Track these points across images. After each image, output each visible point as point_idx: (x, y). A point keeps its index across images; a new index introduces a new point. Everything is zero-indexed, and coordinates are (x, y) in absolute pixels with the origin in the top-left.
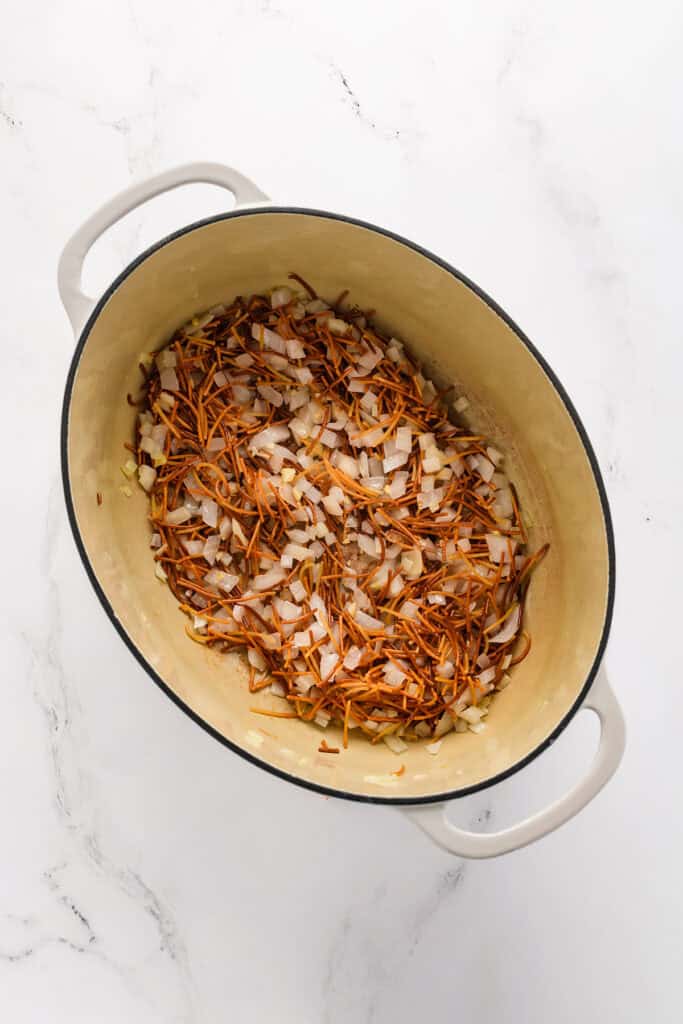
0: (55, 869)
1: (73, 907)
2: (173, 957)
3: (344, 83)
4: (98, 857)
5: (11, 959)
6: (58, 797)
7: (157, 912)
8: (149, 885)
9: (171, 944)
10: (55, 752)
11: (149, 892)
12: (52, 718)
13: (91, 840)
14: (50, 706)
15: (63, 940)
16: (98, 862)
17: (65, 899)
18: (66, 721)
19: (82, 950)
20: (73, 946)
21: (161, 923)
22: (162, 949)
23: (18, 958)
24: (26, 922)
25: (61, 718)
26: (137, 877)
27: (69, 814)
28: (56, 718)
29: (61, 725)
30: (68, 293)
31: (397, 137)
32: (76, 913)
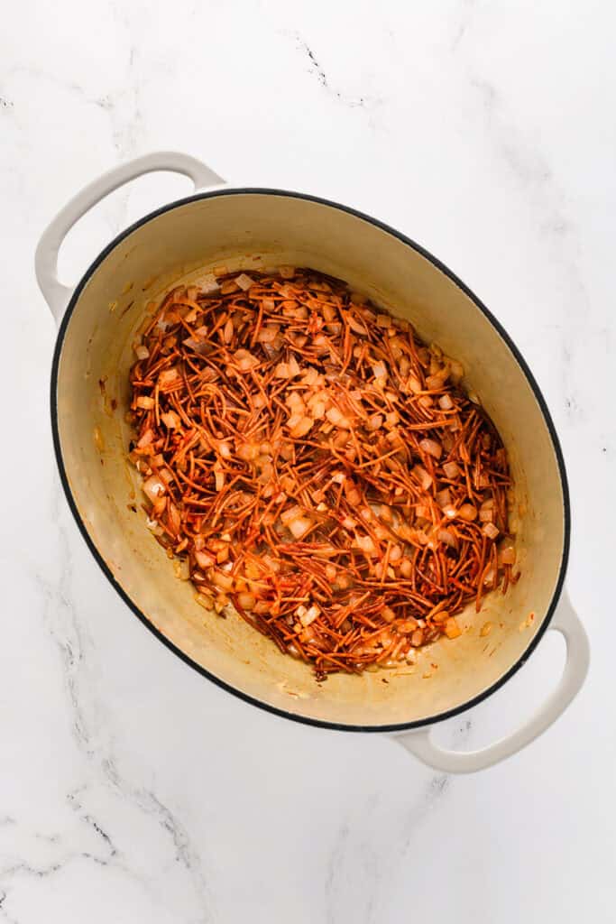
0: (77, 791)
1: (95, 825)
2: (188, 866)
3: (310, 55)
4: (116, 779)
5: (41, 874)
6: (77, 725)
7: (171, 825)
8: (163, 803)
9: (185, 854)
10: (72, 685)
11: (163, 809)
12: (68, 652)
13: (107, 764)
14: (65, 642)
15: (87, 855)
16: (115, 784)
17: (87, 817)
18: (81, 656)
19: (104, 863)
20: (96, 860)
21: (175, 835)
22: (178, 859)
23: (46, 873)
24: (53, 840)
25: (76, 652)
26: (152, 795)
27: (87, 740)
28: (71, 653)
29: (76, 660)
30: (47, 284)
31: (361, 105)
32: (97, 830)
